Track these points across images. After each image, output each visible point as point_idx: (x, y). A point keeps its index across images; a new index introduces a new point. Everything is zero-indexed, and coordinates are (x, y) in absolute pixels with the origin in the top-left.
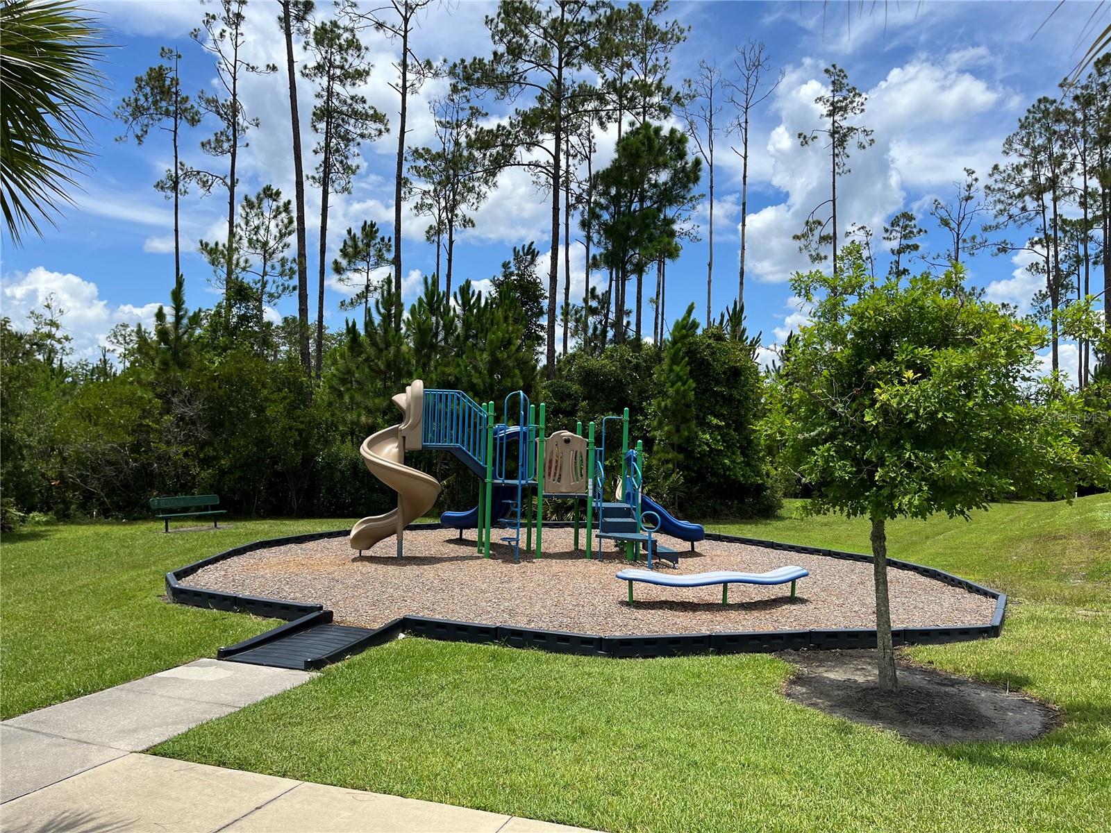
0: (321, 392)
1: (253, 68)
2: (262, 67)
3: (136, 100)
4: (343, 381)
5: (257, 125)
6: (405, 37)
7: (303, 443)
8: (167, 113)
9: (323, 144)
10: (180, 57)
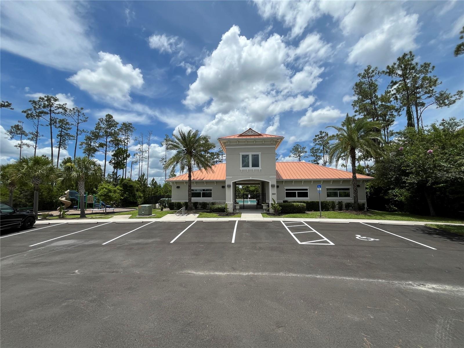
0: (55, 189)
1: (42, 125)
2: (45, 125)
3: (11, 130)
4: (60, 188)
5: (43, 136)
6: (78, 127)
7: (50, 198)
8: (19, 134)
9: (59, 141)
10: (23, 123)
